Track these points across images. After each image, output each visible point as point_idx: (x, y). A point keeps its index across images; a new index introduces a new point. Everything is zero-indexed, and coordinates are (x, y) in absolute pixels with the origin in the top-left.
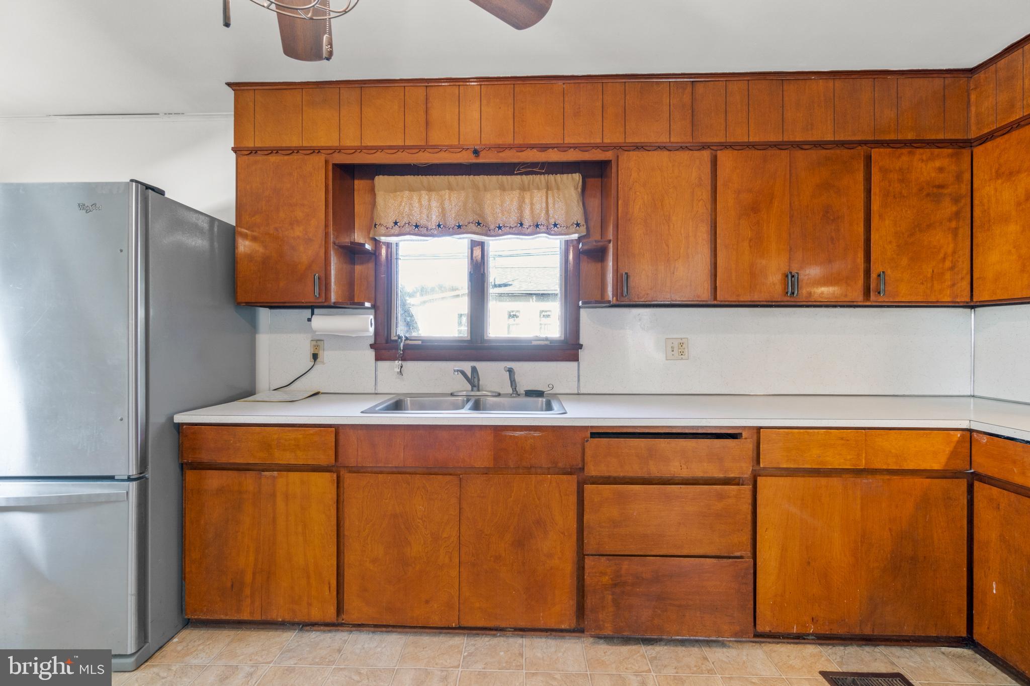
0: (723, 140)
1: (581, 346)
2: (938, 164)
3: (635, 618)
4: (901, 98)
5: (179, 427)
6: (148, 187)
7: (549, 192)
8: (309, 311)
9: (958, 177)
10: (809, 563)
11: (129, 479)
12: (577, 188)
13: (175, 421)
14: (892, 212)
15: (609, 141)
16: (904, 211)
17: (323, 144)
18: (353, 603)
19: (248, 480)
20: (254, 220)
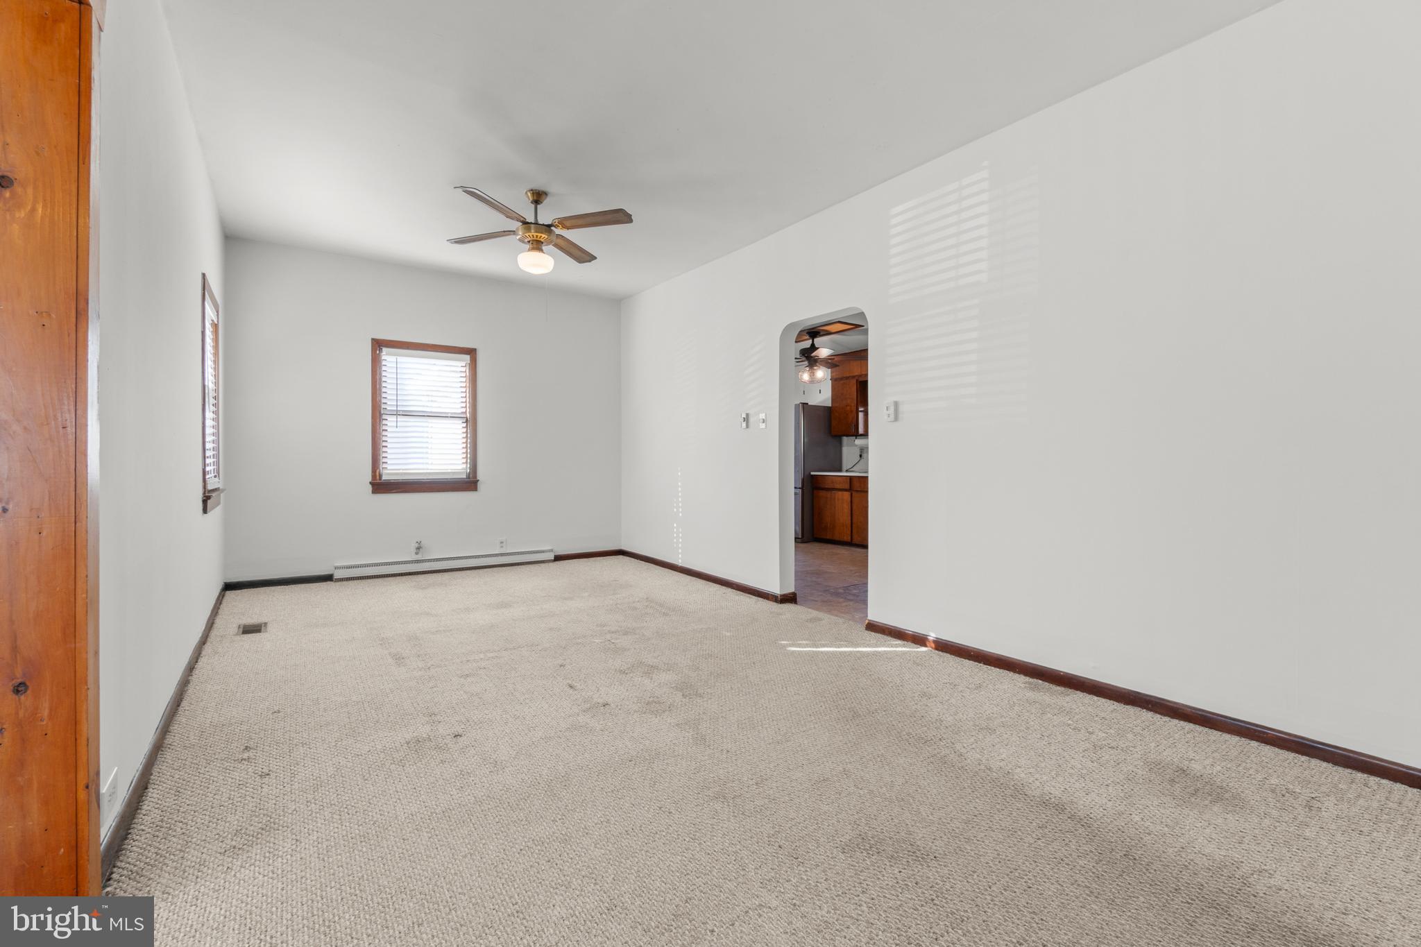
5: (813, 476)
6: (804, 403)
8: (854, 437)
11: (799, 488)
18: (855, 536)
19: (828, 494)
20: (837, 405)
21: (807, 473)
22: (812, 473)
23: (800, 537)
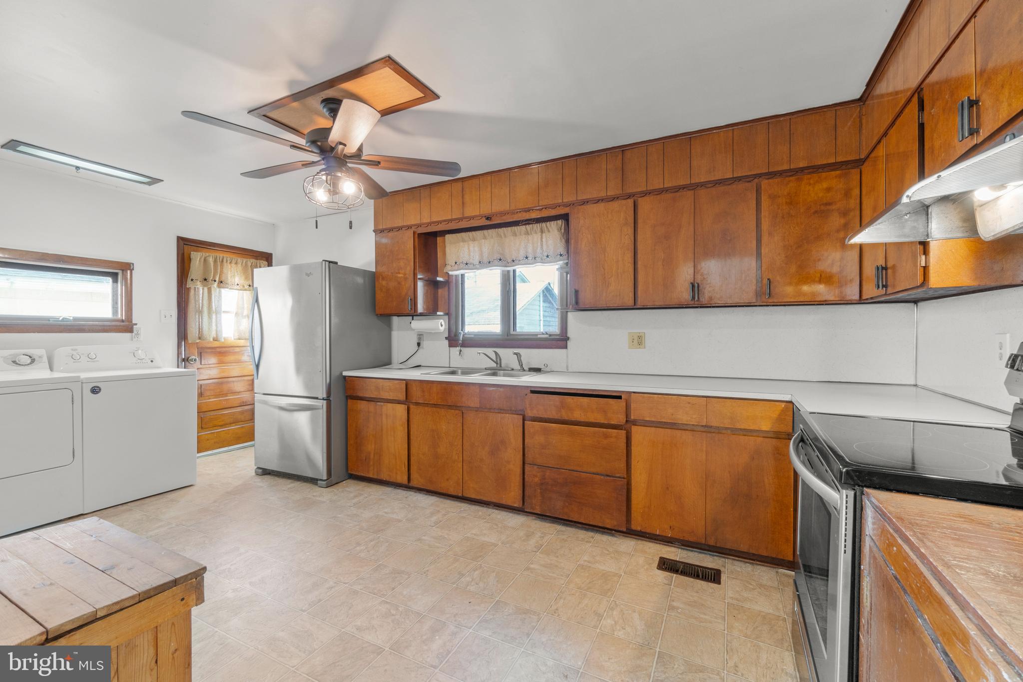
0: (645, 189)
1: (568, 339)
2: (825, 185)
3: (553, 506)
4: (794, 134)
5: (345, 377)
6: (330, 262)
7: (544, 234)
8: (411, 317)
9: (847, 194)
10: (668, 488)
11: (323, 399)
12: (561, 229)
13: (343, 375)
14: (780, 230)
15: (566, 201)
16: (792, 228)
17: (413, 223)
18: (415, 475)
19: (371, 406)
20: (382, 269)
21: (336, 373)
22: (345, 373)
23: (325, 478)
